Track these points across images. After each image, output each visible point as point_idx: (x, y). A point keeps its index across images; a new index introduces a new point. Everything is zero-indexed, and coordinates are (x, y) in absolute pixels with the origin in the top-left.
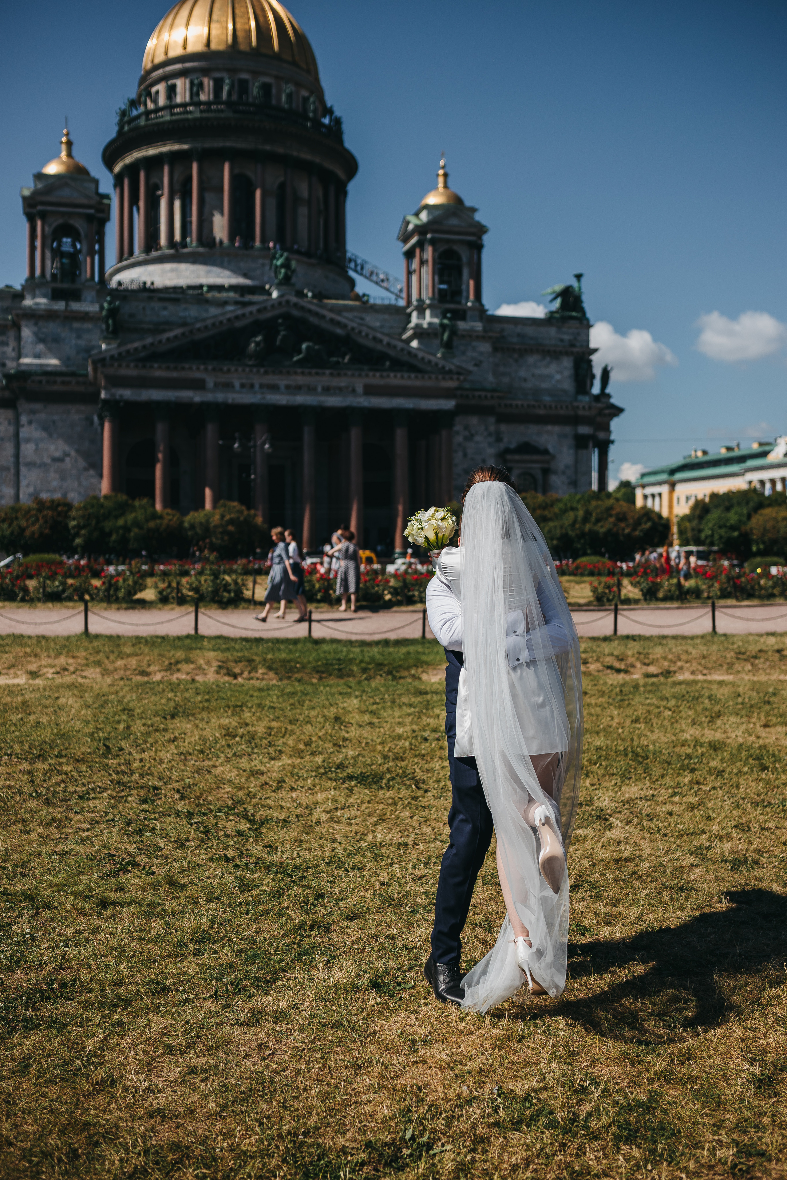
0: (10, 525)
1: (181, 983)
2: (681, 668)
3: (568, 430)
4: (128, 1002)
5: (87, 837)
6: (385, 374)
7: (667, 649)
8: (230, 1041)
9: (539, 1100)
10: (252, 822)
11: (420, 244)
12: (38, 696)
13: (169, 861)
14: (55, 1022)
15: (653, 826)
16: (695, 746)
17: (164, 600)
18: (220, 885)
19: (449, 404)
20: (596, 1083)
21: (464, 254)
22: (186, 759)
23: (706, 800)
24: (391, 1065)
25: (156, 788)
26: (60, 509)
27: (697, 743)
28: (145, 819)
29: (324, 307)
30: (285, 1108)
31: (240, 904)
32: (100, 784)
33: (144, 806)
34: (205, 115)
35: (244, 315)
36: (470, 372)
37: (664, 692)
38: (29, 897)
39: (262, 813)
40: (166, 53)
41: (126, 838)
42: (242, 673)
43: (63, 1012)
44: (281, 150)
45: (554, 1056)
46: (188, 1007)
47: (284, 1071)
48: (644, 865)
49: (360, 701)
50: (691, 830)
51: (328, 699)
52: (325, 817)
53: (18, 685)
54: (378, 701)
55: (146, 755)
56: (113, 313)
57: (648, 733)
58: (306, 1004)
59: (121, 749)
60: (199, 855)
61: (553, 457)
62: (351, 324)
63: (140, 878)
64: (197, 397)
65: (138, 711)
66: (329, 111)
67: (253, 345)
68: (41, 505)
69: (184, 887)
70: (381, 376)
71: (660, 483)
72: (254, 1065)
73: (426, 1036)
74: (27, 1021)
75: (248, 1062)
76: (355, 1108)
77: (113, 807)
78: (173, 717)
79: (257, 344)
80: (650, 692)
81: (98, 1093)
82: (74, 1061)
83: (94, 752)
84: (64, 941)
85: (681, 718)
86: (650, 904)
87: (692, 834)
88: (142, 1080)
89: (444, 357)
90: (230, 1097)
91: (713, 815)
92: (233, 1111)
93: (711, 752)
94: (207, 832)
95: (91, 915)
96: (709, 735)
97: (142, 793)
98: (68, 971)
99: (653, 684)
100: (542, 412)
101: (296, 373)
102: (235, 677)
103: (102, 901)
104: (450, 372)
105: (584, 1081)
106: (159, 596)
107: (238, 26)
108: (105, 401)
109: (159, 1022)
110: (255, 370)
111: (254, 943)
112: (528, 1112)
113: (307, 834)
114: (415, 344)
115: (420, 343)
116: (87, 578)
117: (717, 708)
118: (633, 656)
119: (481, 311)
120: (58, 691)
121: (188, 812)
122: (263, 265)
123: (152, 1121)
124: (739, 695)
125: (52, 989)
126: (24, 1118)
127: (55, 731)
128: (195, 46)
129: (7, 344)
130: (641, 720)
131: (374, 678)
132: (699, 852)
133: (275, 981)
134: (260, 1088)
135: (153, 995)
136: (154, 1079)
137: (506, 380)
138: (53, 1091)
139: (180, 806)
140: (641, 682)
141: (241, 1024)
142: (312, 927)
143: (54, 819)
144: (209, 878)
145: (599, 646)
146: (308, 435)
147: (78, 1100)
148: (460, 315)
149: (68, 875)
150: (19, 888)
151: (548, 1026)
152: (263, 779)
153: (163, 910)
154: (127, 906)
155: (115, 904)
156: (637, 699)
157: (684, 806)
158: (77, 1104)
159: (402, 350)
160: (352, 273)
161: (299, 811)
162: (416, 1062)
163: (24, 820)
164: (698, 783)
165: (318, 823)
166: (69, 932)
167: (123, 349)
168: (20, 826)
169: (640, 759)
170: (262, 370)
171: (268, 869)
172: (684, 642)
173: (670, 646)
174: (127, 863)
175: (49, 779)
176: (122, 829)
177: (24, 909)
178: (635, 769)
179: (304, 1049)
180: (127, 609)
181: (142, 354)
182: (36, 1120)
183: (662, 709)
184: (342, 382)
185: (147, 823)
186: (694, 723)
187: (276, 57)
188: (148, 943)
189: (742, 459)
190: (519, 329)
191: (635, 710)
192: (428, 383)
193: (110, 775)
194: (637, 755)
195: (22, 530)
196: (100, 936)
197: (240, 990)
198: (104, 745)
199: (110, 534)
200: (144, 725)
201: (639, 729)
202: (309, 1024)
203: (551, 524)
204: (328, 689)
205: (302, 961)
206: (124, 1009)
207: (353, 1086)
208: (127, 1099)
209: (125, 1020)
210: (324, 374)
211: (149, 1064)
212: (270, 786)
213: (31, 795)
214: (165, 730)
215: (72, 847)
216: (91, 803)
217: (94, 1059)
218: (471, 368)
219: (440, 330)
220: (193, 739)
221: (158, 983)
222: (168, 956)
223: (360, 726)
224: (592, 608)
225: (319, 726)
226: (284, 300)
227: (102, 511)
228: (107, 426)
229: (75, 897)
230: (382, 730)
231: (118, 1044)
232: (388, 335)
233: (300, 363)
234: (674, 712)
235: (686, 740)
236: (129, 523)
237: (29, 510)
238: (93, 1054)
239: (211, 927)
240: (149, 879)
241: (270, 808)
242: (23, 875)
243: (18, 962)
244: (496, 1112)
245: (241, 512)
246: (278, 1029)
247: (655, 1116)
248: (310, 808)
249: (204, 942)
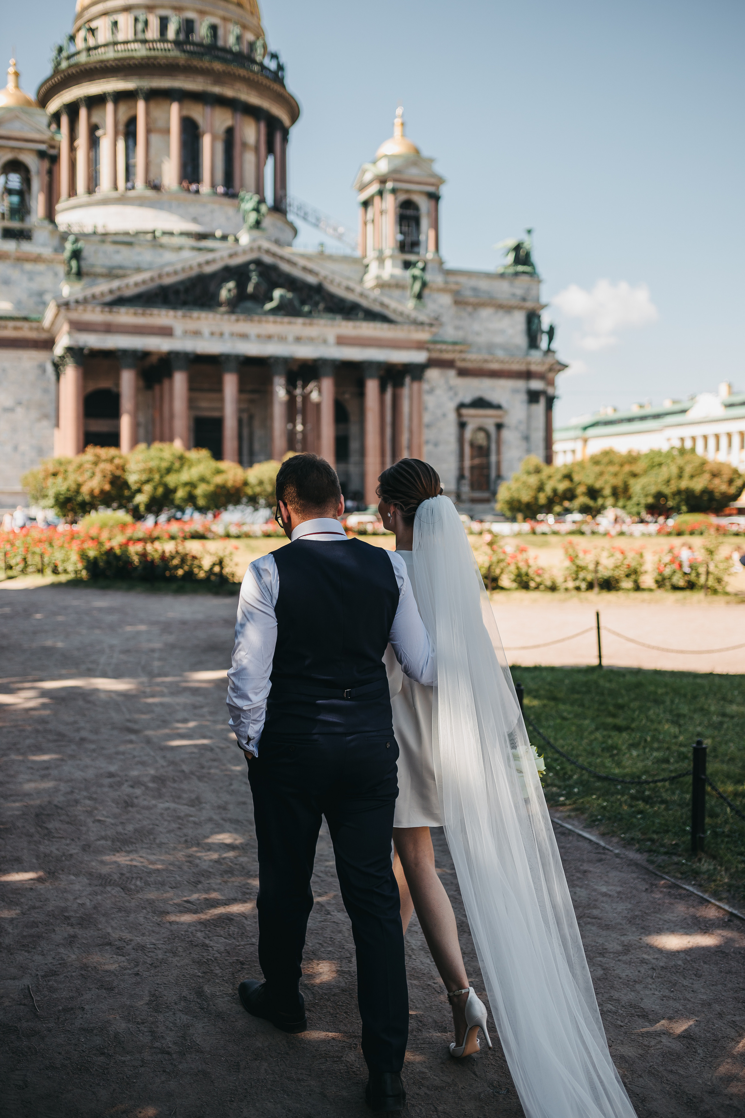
3: (521, 384)
6: (358, 324)
11: (380, 193)
19: (419, 357)
21: (424, 204)
34: (153, 53)
35: (214, 261)
44: (229, 92)
56: (76, 254)
61: (506, 412)
62: (321, 272)
64: (165, 345)
66: (274, 56)
67: (224, 292)
70: (355, 327)
71: (574, 439)
79: (229, 290)
89: (416, 308)
100: (495, 366)
101: (267, 322)
104: (422, 324)
108: (67, 348)
110: (226, 317)
119: (440, 264)
167: (89, 292)
170: (233, 317)
181: (109, 298)
184: (314, 332)
189: (657, 416)
190: (473, 282)
192: (398, 334)
195: (79, 485)
210: (295, 323)
219: (410, 281)
226: (255, 245)
233: (274, 311)
236: (195, 478)
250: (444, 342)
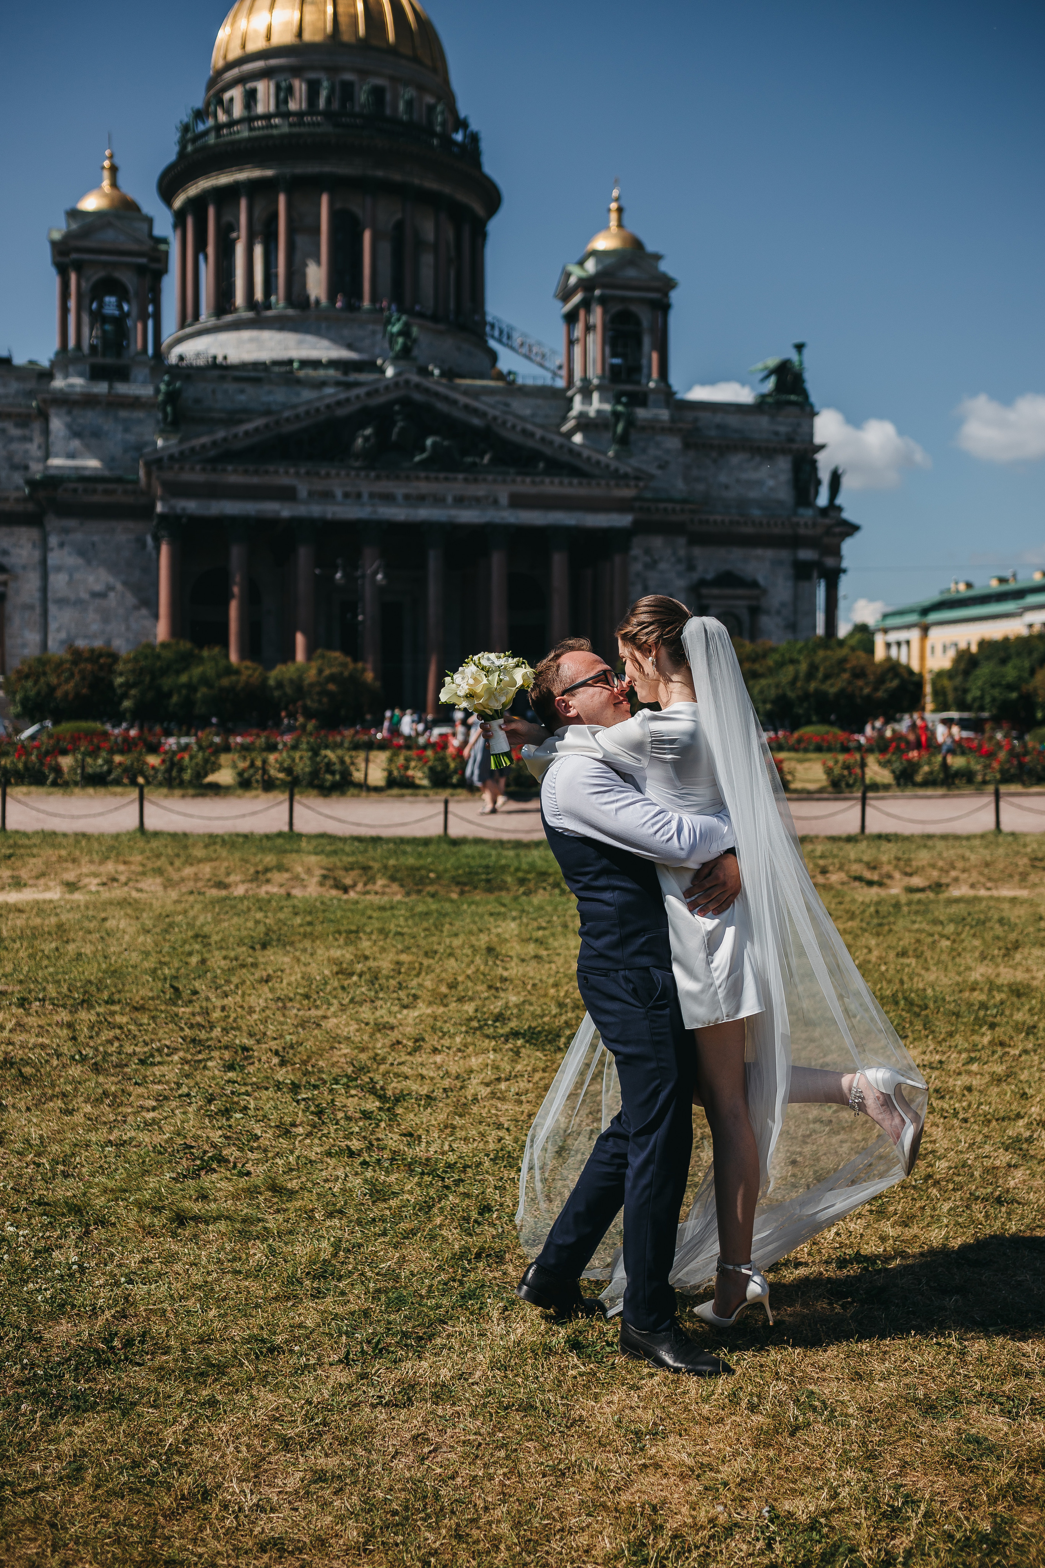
0: (36, 682)
1: (296, 1340)
2: (956, 880)
3: (784, 554)
4: (221, 1369)
5: (153, 1119)
6: (538, 479)
7: (935, 853)
8: (372, 1431)
9: (832, 1528)
10: (383, 1098)
11: (586, 304)
12: (78, 916)
13: (270, 1155)
14: (119, 1400)
15: (946, 1106)
16: (990, 990)
17: (244, 784)
18: (343, 1190)
19: (624, 520)
20: (913, 1502)
21: (645, 317)
22: (285, 1007)
23: (1016, 1069)
24: (610, 1471)
25: (245, 1049)
26: (102, 661)
27: (993, 987)
28: (233, 1093)
29: (456, 388)
30: (459, 1537)
31: (374, 1220)
32: (168, 1043)
33: (231, 1075)
34: (296, 130)
35: (348, 400)
36: (652, 477)
37: (937, 913)
38: (76, 1210)
39: (394, 1086)
40: (244, 46)
41: (207, 1121)
42: (354, 885)
43: (128, 1385)
44: (397, 177)
45: (845, 1461)
46: (309, 1380)
47: (453, 1478)
48: (942, 1165)
49: (520, 925)
50: (1002, 1114)
51: (474, 922)
52: (484, 1091)
53: (51, 901)
54: (544, 924)
55: (229, 1001)
56: (172, 397)
57: (923, 972)
58: (478, 1374)
59: (195, 992)
60: (311, 1146)
61: (764, 592)
62: (492, 412)
63: (230, 1180)
64: (286, 511)
65: (215, 938)
66: (462, 124)
67: (360, 441)
68: (77, 656)
69: (292, 1193)
70: (533, 483)
71: (908, 627)
72: (409, 1468)
73: (655, 1424)
74: (77, 1398)
75: (399, 1464)
76: (561, 1539)
77: (187, 1076)
78: (264, 946)
79: (367, 439)
80: (917, 913)
81: (184, 1512)
82: (147, 1461)
83: (158, 997)
84: (126, 1275)
85: (964, 949)
86: (957, 1224)
87: (1003, 1119)
88: (247, 1491)
89: (617, 456)
90: (377, 1521)
91: (1030, 1092)
92: (383, 1543)
93: (1015, 999)
94: (320, 1113)
95: (163, 1235)
96: (1007, 975)
97: (227, 1055)
98: (134, 1320)
99: (919, 902)
100: (749, 530)
101: (418, 478)
102: (345, 890)
103: (178, 1215)
104: (626, 476)
105: (894, 1499)
106: (238, 779)
107: (341, 9)
108: (163, 517)
109: (268, 1399)
110: (363, 474)
111: (397, 1279)
112: (817, 1549)
113: (461, 1116)
114: (578, 438)
115: (585, 437)
116: (140, 754)
117: (1013, 936)
118: (889, 862)
119: (667, 395)
120: (105, 910)
121: (293, 1083)
122: (374, 333)
123: (266, 1558)
124: (1041, 918)
125: (112, 1349)
126: (78, 1551)
127: (104, 966)
128: (283, 37)
129: (30, 440)
130: (911, 953)
131: (536, 891)
132: (1015, 1145)
133: (431, 1337)
134: (419, 1505)
135: (257, 1357)
136: (265, 1490)
137: (701, 487)
138: (119, 1508)
139: (281, 1075)
140: (903, 899)
141: (387, 1404)
142: (478, 1256)
143: (106, 1094)
144: (326, 1181)
145: (841, 849)
146: (434, 561)
147: (156, 1522)
148: (639, 399)
149: (129, 1176)
150: (60, 1193)
151: (833, 1411)
152: (395, 1035)
153: (265, 1228)
154: (214, 1223)
155: (196, 1219)
156: (901, 923)
157: (987, 1078)
158: (154, 1530)
159: (561, 446)
160: (493, 344)
161: (446, 1083)
162: (645, 1466)
163: (64, 1095)
164: (1002, 1044)
165: (475, 1100)
166: (133, 1261)
167: (186, 446)
168: (59, 1103)
169: (916, 1009)
170: (373, 474)
171: (410, 1168)
172: (957, 844)
173: (938, 849)
174: (211, 1158)
175: (98, 1034)
176: (201, 1108)
177: (68, 1226)
178: (911, 1023)
179: (480, 1444)
180: (195, 796)
181: (212, 453)
182: (95, 1555)
183: (936, 937)
184: (480, 490)
185: (236, 1099)
186: (983, 957)
187: (392, 51)
188: (246, 1279)
189: (1019, 594)
190: (719, 418)
191: (900, 939)
192: (595, 491)
193: (182, 1029)
194: (910, 1003)
195: (52, 689)
196: (178, 1267)
197: (381, 1351)
198: (172, 986)
199: (169, 695)
200: (225, 958)
201: (909, 965)
202: (484, 1405)
203: (763, 682)
204: (473, 907)
205: (467, 1309)
206: (216, 1380)
207: (555, 1504)
208: (227, 1522)
209: (219, 1398)
210: (455, 479)
211: (256, 1466)
212: (405, 1046)
213: (73, 1058)
214: (255, 965)
215: (133, 1134)
216: (157, 1070)
217: (176, 1458)
218: (653, 470)
219: (612, 420)
220: (293, 979)
221: (263, 1341)
222: (276, 1298)
223: (523, 960)
224: (825, 795)
225: (466, 960)
226: (401, 379)
227: (158, 664)
228: (164, 550)
229: (140, 1209)
230: (553, 966)
231: (211, 1435)
232: (542, 427)
234: (954, 941)
235: (976, 983)
236: (195, 680)
237: (61, 663)
238: (174, 1450)
239: (335, 1255)
240: (243, 1182)
241: (407, 1078)
242: (66, 1175)
243: (62, 1306)
244: (769, 1547)
245: (344, 665)
246: (440, 1412)
247: (1006, 1557)
248: (462, 1079)
249: (325, 1278)
250: (671, 500)
